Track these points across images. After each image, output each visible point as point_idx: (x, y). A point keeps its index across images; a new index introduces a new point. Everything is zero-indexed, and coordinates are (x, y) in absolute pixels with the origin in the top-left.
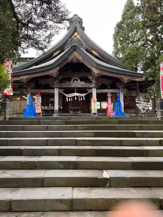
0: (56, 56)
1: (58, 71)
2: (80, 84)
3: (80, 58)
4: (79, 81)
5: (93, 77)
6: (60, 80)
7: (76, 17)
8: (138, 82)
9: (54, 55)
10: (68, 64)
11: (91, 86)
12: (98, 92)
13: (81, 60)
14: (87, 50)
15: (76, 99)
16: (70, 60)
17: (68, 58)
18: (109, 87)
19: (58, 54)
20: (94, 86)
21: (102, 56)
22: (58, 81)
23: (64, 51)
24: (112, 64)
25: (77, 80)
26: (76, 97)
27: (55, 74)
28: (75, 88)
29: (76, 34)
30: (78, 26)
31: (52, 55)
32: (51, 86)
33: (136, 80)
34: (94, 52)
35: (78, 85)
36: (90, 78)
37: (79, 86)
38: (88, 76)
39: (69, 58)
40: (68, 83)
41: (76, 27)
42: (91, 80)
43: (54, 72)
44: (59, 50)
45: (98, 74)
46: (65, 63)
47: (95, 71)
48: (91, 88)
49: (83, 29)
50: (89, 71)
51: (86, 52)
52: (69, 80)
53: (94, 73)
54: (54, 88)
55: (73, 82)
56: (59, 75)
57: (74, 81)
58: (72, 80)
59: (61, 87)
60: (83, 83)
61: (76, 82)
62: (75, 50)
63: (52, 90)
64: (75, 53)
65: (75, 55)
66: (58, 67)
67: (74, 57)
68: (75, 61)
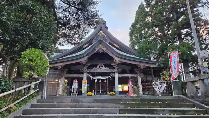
0: (86, 48)
1: (87, 59)
2: (105, 69)
3: (105, 49)
4: (104, 67)
5: (115, 64)
6: (88, 66)
7: (101, 20)
8: (152, 68)
9: (84, 47)
10: (95, 54)
11: (114, 71)
12: (120, 76)
14: (110, 43)
15: (100, 81)
16: (96, 51)
18: (128, 72)
19: (87, 47)
20: (116, 71)
21: (122, 48)
22: (86, 67)
23: (92, 44)
24: (129, 53)
25: (102, 66)
27: (84, 62)
28: (101, 73)
29: (101, 32)
30: (103, 26)
31: (83, 47)
32: (81, 71)
33: (151, 66)
34: (115, 45)
36: (112, 65)
37: (104, 71)
38: (111, 63)
39: (96, 49)
40: (95, 68)
41: (101, 27)
42: (114, 66)
43: (84, 60)
44: (88, 44)
46: (92, 54)
47: (117, 59)
48: (114, 73)
49: (107, 28)
50: (112, 59)
51: (109, 45)
52: (96, 66)
56: (87, 62)
57: (99, 67)
59: (88, 72)
60: (107, 68)
61: (101, 67)
62: (100, 43)
63: (82, 74)
64: (101, 45)
65: (100, 47)
66: (87, 56)
67: (99, 49)
68: (100, 51)
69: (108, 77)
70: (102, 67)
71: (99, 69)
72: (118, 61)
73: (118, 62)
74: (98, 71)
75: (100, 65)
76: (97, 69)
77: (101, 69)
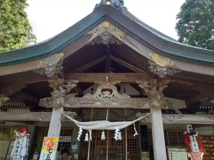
3: (119, 34)
5: (149, 84)
6: (69, 90)
12: (167, 122)
13: (121, 37)
15: (103, 137)
16: (93, 38)
17: (89, 33)
20: (155, 104)
22: (63, 91)
25: (111, 91)
26: (103, 133)
28: (106, 109)
35: (113, 101)
36: (142, 86)
37: (115, 105)
38: (137, 82)
39: (92, 35)
40: (88, 96)
45: (169, 68)
46: (80, 46)
47: (160, 62)
48: (148, 111)
53: (156, 66)
54: (51, 110)
55: (100, 96)
57: (102, 91)
58: (99, 91)
59: (68, 106)
60: (125, 97)
61: (107, 93)
62: (105, 18)
63: (47, 113)
64: (106, 24)
65: (105, 28)
66: (61, 53)
67: (102, 34)
68: (105, 40)
69: (128, 123)
71: (101, 98)
72: (166, 67)
73: (165, 69)
74: (98, 104)
75: (105, 87)
76: (97, 97)
77: (106, 97)
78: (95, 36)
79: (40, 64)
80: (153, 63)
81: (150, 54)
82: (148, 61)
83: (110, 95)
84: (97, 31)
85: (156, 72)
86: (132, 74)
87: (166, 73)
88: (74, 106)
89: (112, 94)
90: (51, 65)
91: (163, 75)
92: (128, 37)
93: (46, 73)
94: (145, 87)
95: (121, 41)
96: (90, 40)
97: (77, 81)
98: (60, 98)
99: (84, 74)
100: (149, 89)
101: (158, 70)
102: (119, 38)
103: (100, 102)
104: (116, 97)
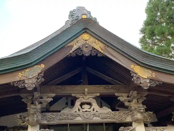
1: (42, 75)
4: (95, 105)
5: (128, 97)
6: (45, 105)
11: (129, 119)
16: (73, 49)
17: (70, 44)
25: (89, 104)
28: (86, 124)
35: (94, 115)
36: (121, 99)
37: (97, 120)
38: (116, 94)
40: (66, 111)
42: (127, 104)
45: (151, 80)
47: (142, 74)
53: (138, 78)
55: (79, 110)
56: (43, 84)
57: (82, 105)
59: (45, 122)
60: (106, 110)
61: (86, 107)
62: (85, 30)
64: (86, 36)
65: (85, 40)
66: (42, 65)
67: (83, 45)
68: (86, 52)
70: (89, 106)
71: (81, 113)
72: (148, 78)
73: (148, 81)
74: (79, 120)
75: (84, 101)
76: (76, 112)
77: (86, 111)
78: (75, 47)
79: (19, 76)
80: (135, 75)
81: (132, 66)
82: (131, 72)
83: (89, 109)
84: (77, 42)
85: (140, 84)
86: (110, 86)
87: (149, 85)
88: (52, 123)
89: (92, 108)
90: (31, 77)
91: (147, 86)
92: (109, 49)
93: (26, 86)
94: (125, 100)
95: (102, 53)
96: (71, 52)
97: (54, 95)
98: (37, 114)
99: (60, 86)
100: (129, 101)
101: (142, 82)
102: (100, 50)
103: (81, 117)
104: (97, 111)
